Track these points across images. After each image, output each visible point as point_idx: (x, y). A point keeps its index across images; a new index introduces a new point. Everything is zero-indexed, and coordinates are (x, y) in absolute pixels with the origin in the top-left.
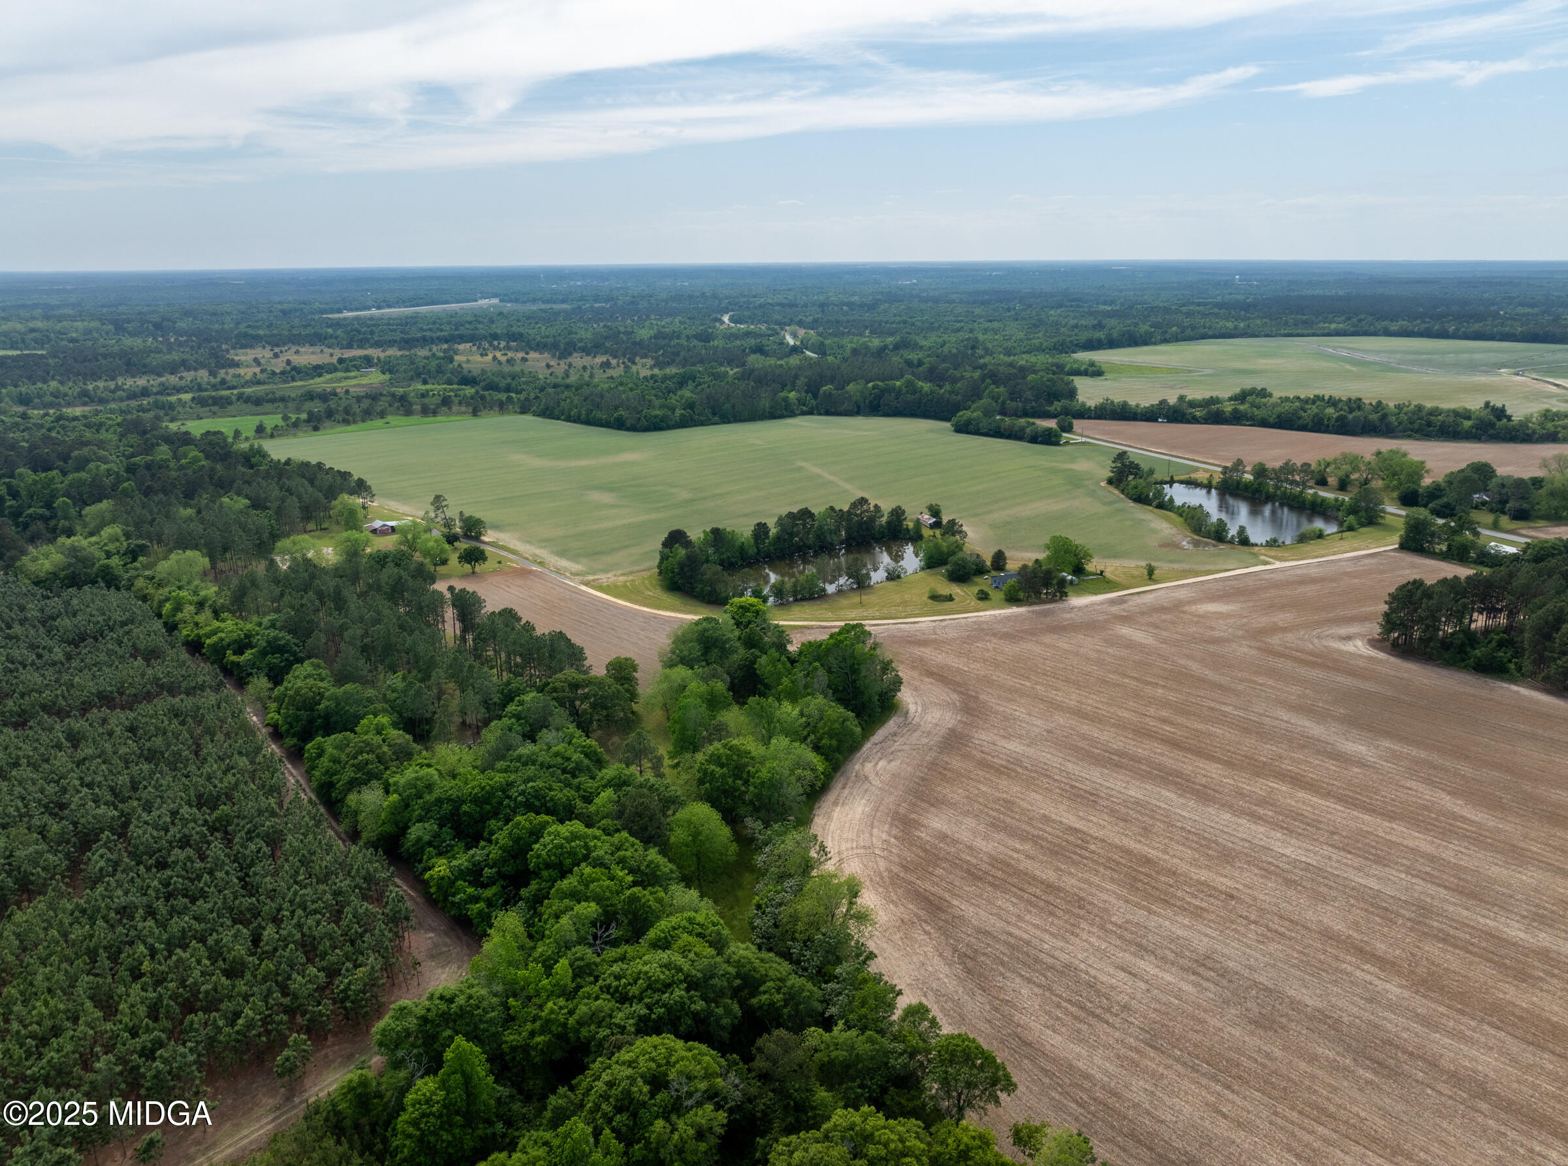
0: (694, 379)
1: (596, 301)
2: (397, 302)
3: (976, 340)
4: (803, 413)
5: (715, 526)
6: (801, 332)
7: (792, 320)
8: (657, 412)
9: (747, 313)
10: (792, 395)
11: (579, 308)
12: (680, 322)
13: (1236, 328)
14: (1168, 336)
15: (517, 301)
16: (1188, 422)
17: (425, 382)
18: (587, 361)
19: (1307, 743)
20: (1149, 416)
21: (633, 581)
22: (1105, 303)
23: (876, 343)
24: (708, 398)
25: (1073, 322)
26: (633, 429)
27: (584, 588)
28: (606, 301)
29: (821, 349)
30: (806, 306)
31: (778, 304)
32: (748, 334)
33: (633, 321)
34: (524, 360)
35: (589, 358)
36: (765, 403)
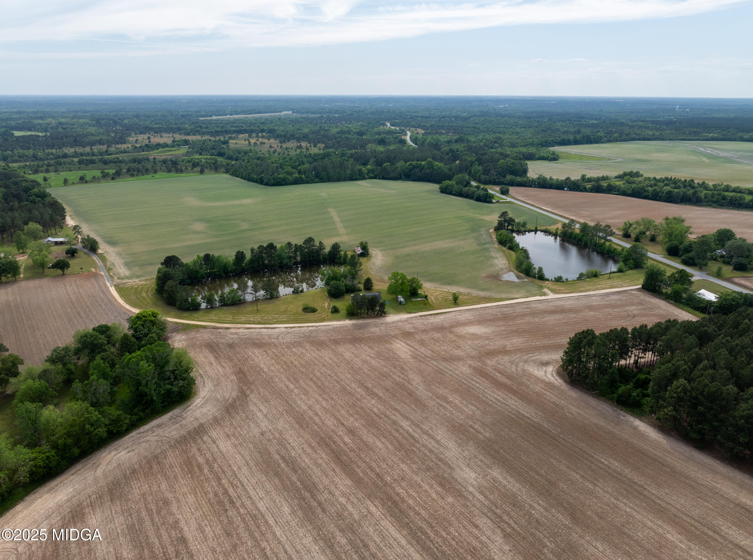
2: (241, 112)
6: (416, 132)
7: (420, 125)
9: (403, 121)
12: (360, 125)
14: (611, 139)
15: (300, 112)
17: (200, 154)
18: (293, 144)
20: (559, 186)
21: (146, 285)
26: (267, 184)
27: (112, 288)
29: (415, 142)
30: (434, 118)
35: (296, 143)
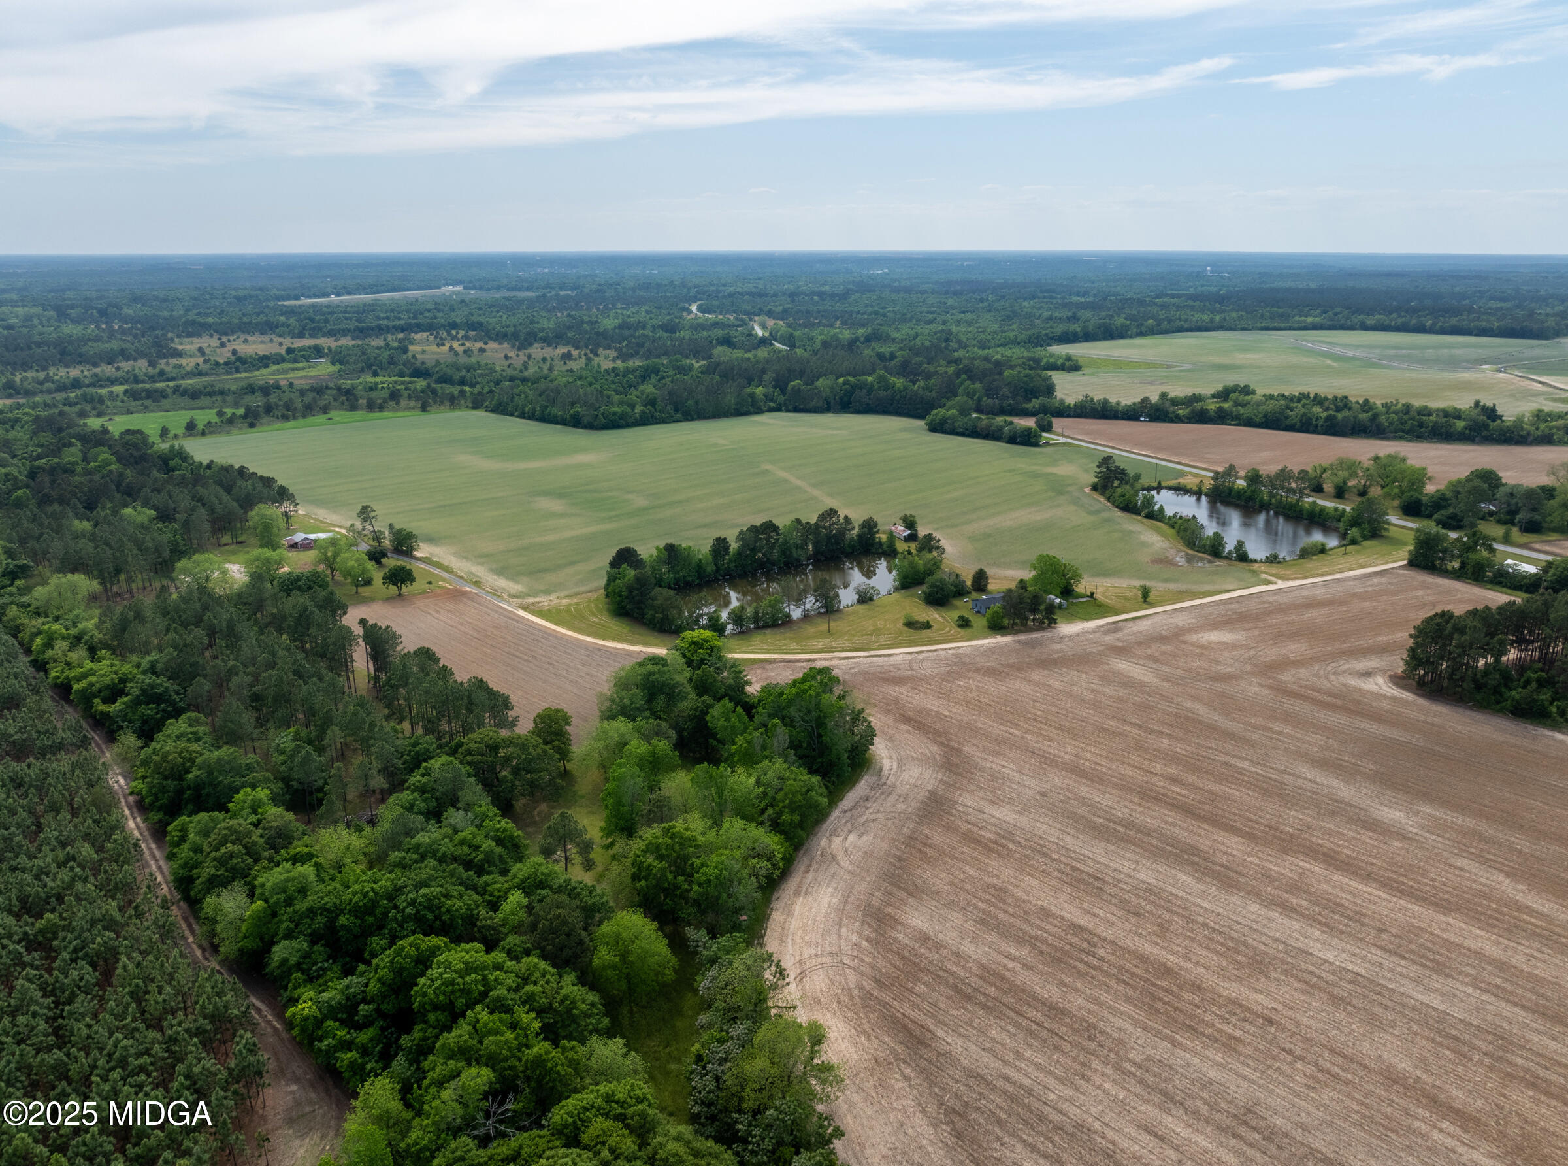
0: (657, 372)
1: (561, 289)
2: (358, 289)
3: (950, 332)
4: (771, 410)
5: (669, 541)
6: (770, 323)
7: (761, 310)
8: (616, 409)
9: (716, 303)
10: (759, 390)
11: (544, 296)
12: (647, 312)
13: (1212, 321)
14: (1143, 329)
15: (481, 288)
16: (1172, 421)
17: (375, 374)
18: (548, 352)
19: (1338, 809)
20: (1131, 414)
21: (577, 604)
22: (1078, 294)
23: (846, 335)
24: (670, 393)
25: (1046, 314)
26: (590, 426)
27: (522, 613)
28: (572, 289)
29: (790, 341)
30: (775, 295)
31: (748, 294)
32: (715, 325)
33: (598, 309)
34: (482, 350)
35: (550, 349)
36: (730, 399)
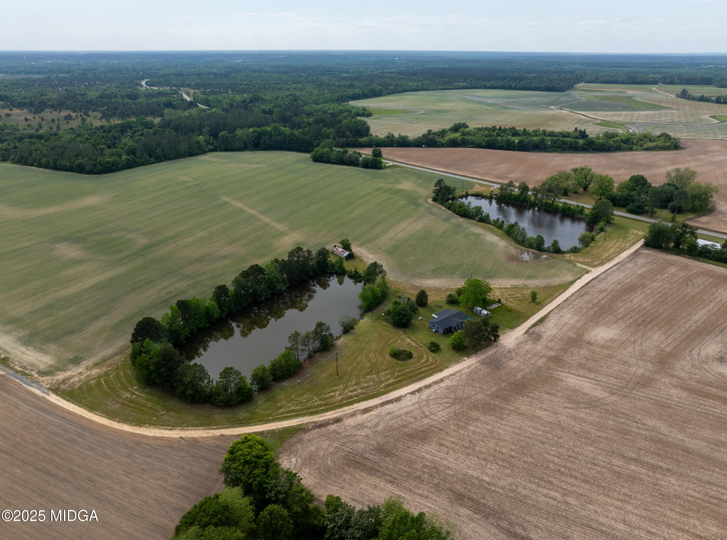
0: (131, 128)
1: (60, 73)
3: (295, 96)
6: (192, 91)
7: (183, 84)
8: (107, 159)
9: (155, 79)
10: (201, 138)
11: (49, 77)
14: (389, 91)
16: (439, 147)
18: (55, 115)
20: (418, 144)
23: (238, 98)
24: (144, 145)
29: (207, 103)
30: (188, 75)
31: (173, 74)
32: (159, 94)
35: (56, 113)
36: (184, 147)
